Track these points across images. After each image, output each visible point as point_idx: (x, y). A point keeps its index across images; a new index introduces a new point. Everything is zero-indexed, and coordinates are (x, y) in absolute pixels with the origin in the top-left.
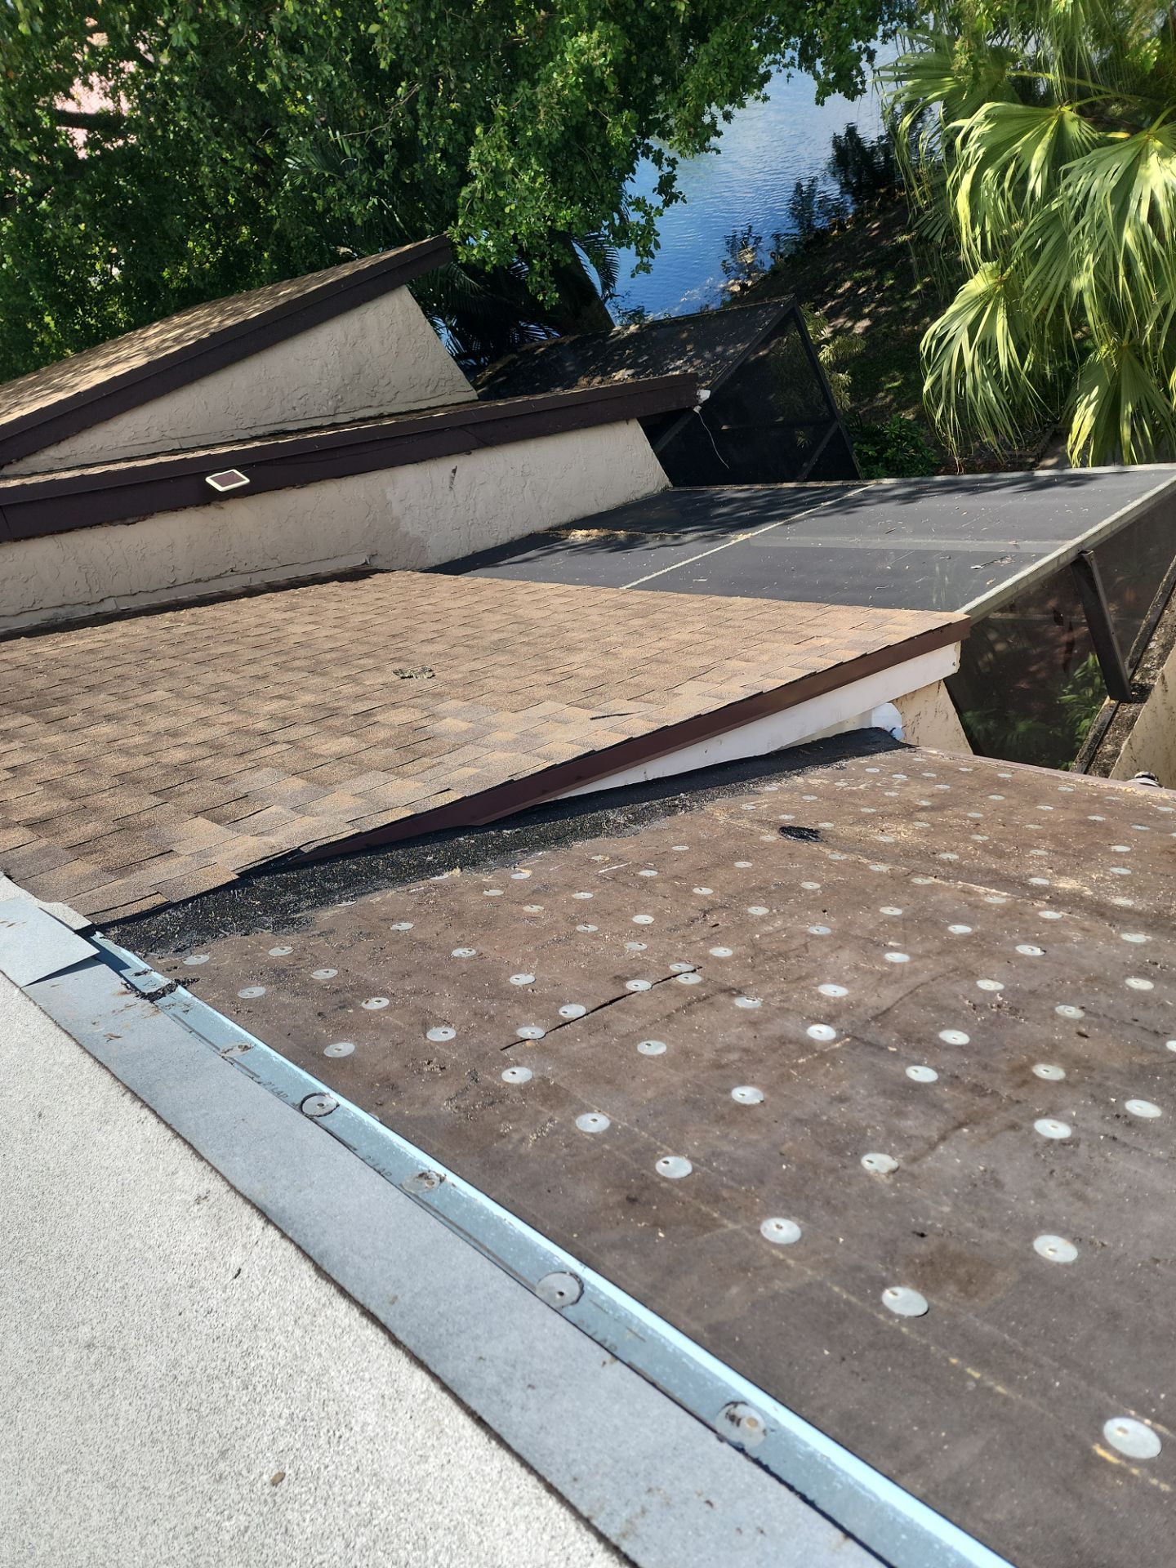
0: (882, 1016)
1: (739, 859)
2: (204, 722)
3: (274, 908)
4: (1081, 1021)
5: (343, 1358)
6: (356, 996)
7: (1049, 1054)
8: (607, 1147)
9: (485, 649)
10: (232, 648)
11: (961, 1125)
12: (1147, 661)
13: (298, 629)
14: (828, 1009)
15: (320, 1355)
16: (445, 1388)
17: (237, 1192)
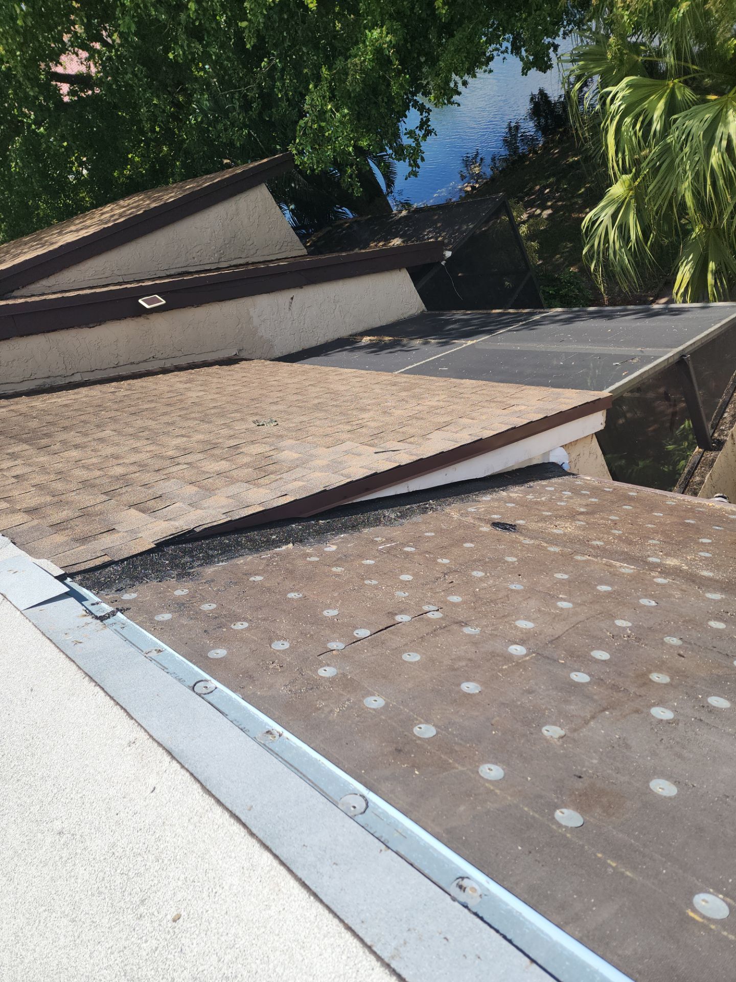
0: (555, 640)
1: (466, 542)
2: (135, 450)
3: (177, 566)
4: (680, 647)
5: (218, 844)
6: (228, 621)
7: (660, 667)
8: (383, 717)
9: (309, 408)
10: (153, 405)
11: (605, 709)
12: (722, 424)
13: (194, 394)
14: (521, 636)
15: (204, 841)
16: (282, 863)
17: (154, 739)
